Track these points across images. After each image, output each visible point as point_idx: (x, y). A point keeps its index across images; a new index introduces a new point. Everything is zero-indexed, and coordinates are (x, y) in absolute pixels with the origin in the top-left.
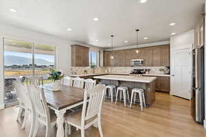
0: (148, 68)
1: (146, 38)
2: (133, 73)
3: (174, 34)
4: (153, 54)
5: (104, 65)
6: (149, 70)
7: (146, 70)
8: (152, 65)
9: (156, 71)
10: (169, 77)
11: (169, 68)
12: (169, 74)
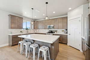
0: (56, 30)
1: (54, 12)
2: (49, 33)
3: (70, 9)
4: (58, 22)
5: (34, 28)
6: (57, 31)
7: (55, 31)
8: (58, 29)
9: (60, 32)
10: (67, 35)
11: (67, 30)
12: (67, 33)
